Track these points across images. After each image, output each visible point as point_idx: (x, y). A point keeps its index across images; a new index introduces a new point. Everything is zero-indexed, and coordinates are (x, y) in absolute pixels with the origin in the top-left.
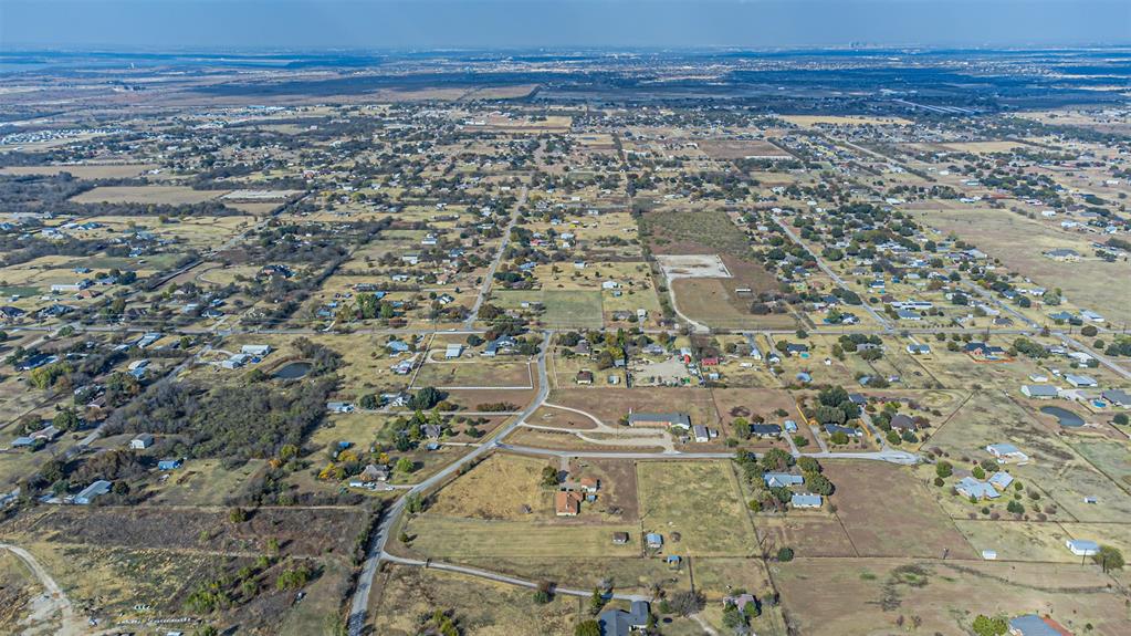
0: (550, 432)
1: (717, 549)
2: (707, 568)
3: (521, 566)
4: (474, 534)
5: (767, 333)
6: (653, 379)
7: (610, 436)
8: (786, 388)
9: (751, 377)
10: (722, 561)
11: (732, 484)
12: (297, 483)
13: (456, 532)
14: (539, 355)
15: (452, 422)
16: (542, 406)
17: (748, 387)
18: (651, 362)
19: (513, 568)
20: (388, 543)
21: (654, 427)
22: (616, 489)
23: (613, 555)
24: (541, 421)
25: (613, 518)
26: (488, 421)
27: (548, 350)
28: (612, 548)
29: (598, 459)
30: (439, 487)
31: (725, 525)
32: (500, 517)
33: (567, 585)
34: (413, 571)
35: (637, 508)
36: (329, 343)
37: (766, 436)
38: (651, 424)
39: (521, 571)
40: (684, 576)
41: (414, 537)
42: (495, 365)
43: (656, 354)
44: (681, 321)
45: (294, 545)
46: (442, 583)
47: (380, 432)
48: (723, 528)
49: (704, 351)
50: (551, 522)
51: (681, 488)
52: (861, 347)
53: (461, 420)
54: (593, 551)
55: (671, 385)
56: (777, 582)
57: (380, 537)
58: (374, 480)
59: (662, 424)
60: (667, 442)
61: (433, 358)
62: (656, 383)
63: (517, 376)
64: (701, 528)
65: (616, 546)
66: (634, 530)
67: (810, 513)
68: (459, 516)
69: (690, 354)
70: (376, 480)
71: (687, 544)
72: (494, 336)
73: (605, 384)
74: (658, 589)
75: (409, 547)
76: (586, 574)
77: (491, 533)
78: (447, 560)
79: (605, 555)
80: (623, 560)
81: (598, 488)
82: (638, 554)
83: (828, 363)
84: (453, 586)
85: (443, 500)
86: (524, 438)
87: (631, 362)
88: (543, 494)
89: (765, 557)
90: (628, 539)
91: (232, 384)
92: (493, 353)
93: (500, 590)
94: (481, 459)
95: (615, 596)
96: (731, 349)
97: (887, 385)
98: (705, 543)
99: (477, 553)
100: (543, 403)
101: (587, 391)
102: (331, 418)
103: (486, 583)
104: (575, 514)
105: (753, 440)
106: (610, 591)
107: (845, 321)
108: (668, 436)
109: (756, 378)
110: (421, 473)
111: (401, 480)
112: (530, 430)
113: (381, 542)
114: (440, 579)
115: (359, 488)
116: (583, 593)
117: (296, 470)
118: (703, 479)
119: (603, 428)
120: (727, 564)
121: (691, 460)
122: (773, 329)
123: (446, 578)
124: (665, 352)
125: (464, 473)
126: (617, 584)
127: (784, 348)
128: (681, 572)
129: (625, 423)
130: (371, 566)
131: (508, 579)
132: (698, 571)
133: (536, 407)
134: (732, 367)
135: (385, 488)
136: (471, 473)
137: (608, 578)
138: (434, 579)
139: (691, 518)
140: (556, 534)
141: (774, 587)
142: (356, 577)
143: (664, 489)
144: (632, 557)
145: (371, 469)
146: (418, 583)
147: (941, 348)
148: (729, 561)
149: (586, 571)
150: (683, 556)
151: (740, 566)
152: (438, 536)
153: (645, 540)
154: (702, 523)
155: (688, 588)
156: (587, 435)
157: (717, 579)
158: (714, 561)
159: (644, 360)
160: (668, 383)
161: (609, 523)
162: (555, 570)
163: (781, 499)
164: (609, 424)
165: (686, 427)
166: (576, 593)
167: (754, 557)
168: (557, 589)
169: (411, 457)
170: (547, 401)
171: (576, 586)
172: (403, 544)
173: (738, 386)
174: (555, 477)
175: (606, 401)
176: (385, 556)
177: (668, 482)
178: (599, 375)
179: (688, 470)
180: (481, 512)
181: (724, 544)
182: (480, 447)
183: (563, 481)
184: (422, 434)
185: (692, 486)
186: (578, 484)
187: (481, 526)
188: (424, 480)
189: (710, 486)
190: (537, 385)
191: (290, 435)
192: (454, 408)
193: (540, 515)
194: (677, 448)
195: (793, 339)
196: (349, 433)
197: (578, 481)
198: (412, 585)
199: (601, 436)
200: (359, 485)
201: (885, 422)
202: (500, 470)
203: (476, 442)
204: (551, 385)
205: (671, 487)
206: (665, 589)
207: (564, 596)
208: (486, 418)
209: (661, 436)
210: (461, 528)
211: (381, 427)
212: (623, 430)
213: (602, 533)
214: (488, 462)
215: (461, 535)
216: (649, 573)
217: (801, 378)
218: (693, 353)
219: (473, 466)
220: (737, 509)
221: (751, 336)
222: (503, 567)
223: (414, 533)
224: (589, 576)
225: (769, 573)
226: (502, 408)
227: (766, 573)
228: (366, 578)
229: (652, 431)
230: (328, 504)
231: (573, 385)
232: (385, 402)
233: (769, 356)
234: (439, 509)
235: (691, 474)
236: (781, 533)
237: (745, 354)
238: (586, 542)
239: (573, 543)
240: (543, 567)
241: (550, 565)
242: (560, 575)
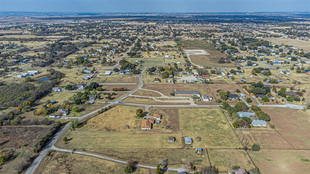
0: (141, 98)
1: (220, 145)
2: (216, 154)
3: (121, 153)
4: (100, 137)
5: (226, 68)
6: (184, 81)
7: (167, 99)
8: (237, 84)
9: (223, 81)
10: (224, 150)
11: (222, 116)
12: (25, 116)
13: (92, 137)
14: (140, 74)
15: (102, 95)
16: (140, 89)
17: (222, 83)
18: (183, 76)
19: (117, 154)
20: (57, 142)
21: (185, 96)
22: (169, 118)
23: (168, 147)
24: (139, 94)
25: (168, 131)
26: (117, 94)
27: (144, 73)
28: (168, 144)
29: (162, 107)
30: (89, 118)
31: (222, 133)
32: (115, 130)
33: (144, 163)
34: (65, 155)
35: (179, 127)
36: (62, 71)
37: (233, 99)
38: (184, 95)
39: (120, 156)
40: (205, 158)
41: (72, 139)
42: (123, 77)
43: (185, 74)
44: (193, 65)
45: (9, 143)
46: (78, 161)
47: (71, 98)
48: (221, 135)
49: (202, 73)
50: (139, 132)
51: (199, 118)
52: (262, 71)
53: (105, 94)
54: (158, 146)
55: (191, 83)
56: (256, 162)
57: (54, 139)
59: (189, 95)
60: (191, 101)
61: (100, 75)
62: (185, 82)
63: (131, 80)
64: (211, 135)
65: (170, 143)
66: (178, 136)
67: (263, 129)
68: (95, 130)
69: (198, 74)
70: (62, 115)
71: (205, 142)
72: (123, 69)
73: (165, 82)
74: (192, 165)
75: (67, 144)
76: (154, 157)
77: (109, 137)
78: (84, 150)
79: (164, 147)
80: (173, 150)
81: (161, 119)
82: (181, 147)
83: (252, 76)
84: (83, 163)
85: (89, 123)
86: (131, 100)
87: (175, 76)
88: (136, 121)
89: (246, 149)
90: (175, 140)
91: (18, 82)
92: (123, 74)
93: (108, 165)
94: (110, 107)
95: (169, 169)
96: (213, 72)
97: (277, 83)
98: (214, 142)
99: (100, 146)
100: (140, 88)
101: (158, 85)
102: (52, 93)
103: (101, 162)
104: (150, 129)
105: (228, 101)
106: (166, 166)
107: (253, 65)
108: (191, 99)
109: (225, 81)
110: (83, 112)
111: (73, 115)
112: (133, 97)
113: (54, 141)
114: (77, 159)
115: (53, 118)
116: (152, 167)
117: (27, 111)
118: (209, 114)
119: (163, 96)
120: (226, 152)
121: (202, 108)
122: (228, 67)
123: (81, 159)
124: (188, 73)
125: (102, 112)
126: (170, 163)
127: (233, 72)
128: (203, 156)
129: (173, 95)
130: (44, 152)
131: (113, 160)
132: (212, 156)
133: (137, 90)
134: (214, 78)
135: (65, 118)
136: (106, 112)
137: (165, 159)
138: (75, 160)
139: (205, 131)
140: (140, 138)
141: (254, 165)
142: (32, 159)
143: (191, 118)
144: (177, 149)
145: (60, 111)
146: (65, 162)
147: (294, 72)
148: (227, 150)
149: (154, 155)
150: (203, 148)
151: (233, 153)
152: (83, 139)
153: (184, 141)
154: (211, 133)
155: (209, 165)
156: (157, 99)
157: (223, 160)
158: (220, 151)
159: (180, 75)
161: (166, 133)
162: (138, 155)
163: (247, 122)
164: (167, 95)
165: (199, 96)
166: (148, 167)
167: (240, 148)
168: (138, 165)
169: (81, 107)
170: (141, 88)
171: (148, 163)
172: (64, 142)
173: (218, 83)
174: (142, 114)
175: (165, 88)
176: (53, 148)
177: (193, 116)
178: (162, 80)
179: (201, 111)
180: (106, 128)
181: (223, 142)
182: (111, 103)
183: (146, 116)
184: (88, 98)
185: (204, 117)
186: (152, 117)
187: (105, 135)
188: (83, 115)
189: (212, 117)
190: (139, 83)
192: (104, 90)
193: (133, 129)
194: (195, 103)
195: (236, 69)
196: (57, 98)
197: (152, 115)
198: (62, 163)
199: (163, 99)
200: (53, 117)
201: (282, 94)
202: (118, 112)
203: (110, 102)
204: (144, 83)
205: (195, 118)
206: (195, 165)
207: (141, 169)
208: (116, 93)
209: (188, 99)
210: (95, 135)
211: (71, 96)
212: (172, 97)
213: (162, 137)
214: (114, 108)
215: (94, 138)
216: (187, 157)
217: (242, 81)
219: (106, 110)
220: (226, 127)
221: (220, 69)
222: (111, 153)
223: (71, 137)
224: (155, 158)
225: (250, 157)
226: (123, 90)
227: (248, 157)
228: (38, 160)
229: (185, 98)
230: (35, 124)
231: (153, 83)
232: (76, 88)
233: (228, 74)
234: (87, 127)
235: (203, 113)
236: (250, 137)
237: (219, 73)
238: (155, 141)
239: (148, 142)
240: (132, 154)
241: (136, 153)
242: (140, 157)
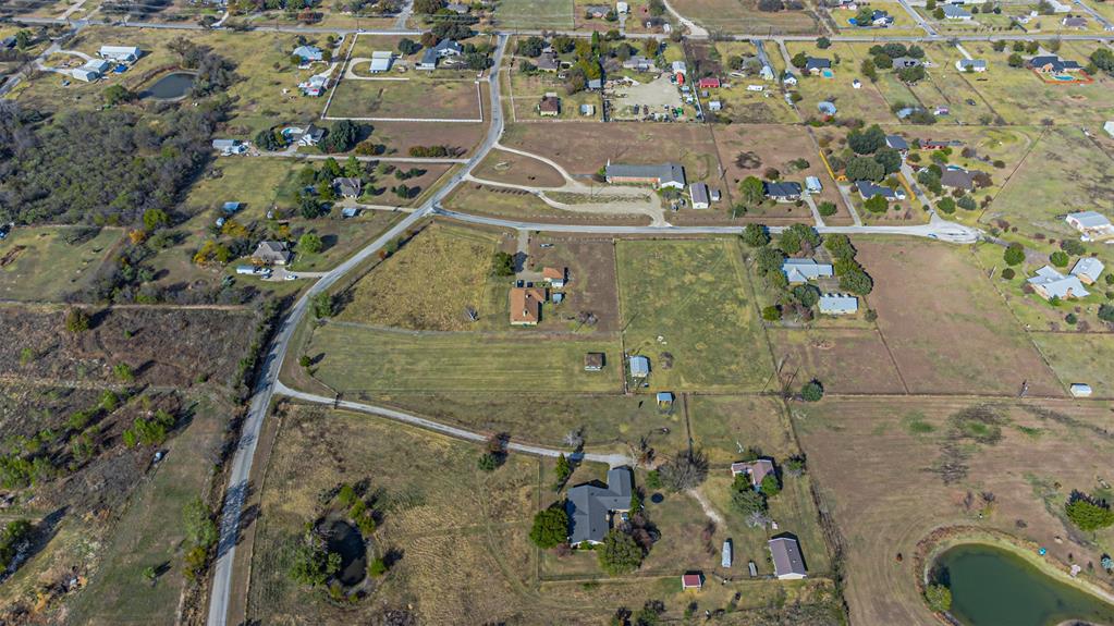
0: (504, 190)
1: (721, 380)
2: (708, 413)
3: (463, 406)
4: (402, 352)
5: (780, 40)
6: (636, 110)
7: (581, 198)
8: (805, 124)
9: (760, 107)
10: (728, 399)
11: (740, 277)
12: (167, 267)
13: (379, 349)
14: (492, 69)
15: (376, 173)
16: (494, 150)
17: (758, 122)
18: (635, 83)
19: (452, 408)
20: (285, 367)
21: (639, 185)
22: (590, 282)
23: (586, 389)
24: (493, 175)
25: (586, 331)
26: (423, 172)
27: (503, 63)
28: (583, 378)
29: (566, 235)
30: (356, 276)
31: (731, 340)
32: (436, 326)
33: (525, 440)
34: (315, 414)
35: (616, 315)
36: (220, 45)
37: (783, 200)
38: (635, 180)
39: (462, 415)
40: (679, 422)
41: (321, 356)
42: (434, 85)
43: (641, 71)
44: (673, 21)
45: (156, 368)
46: (355, 433)
47: (282, 187)
48: (729, 345)
49: (703, 67)
50: (503, 335)
51: (673, 282)
52: (898, 62)
53: (389, 170)
54: (558, 382)
55: (660, 119)
56: (803, 436)
57: (274, 356)
58: (270, 265)
59: (648, 180)
60: (655, 209)
61: (355, 71)
62: (641, 116)
63: (463, 102)
64: (700, 346)
65: (589, 374)
66: (613, 348)
67: (842, 322)
68: (380, 326)
69: (684, 72)
70: (273, 264)
71: (683, 372)
72: (433, 41)
73: (575, 118)
74: (644, 447)
75: (312, 373)
76: (549, 420)
77: (423, 351)
78: (364, 398)
79: (575, 388)
80: (598, 396)
81: (565, 281)
82: (617, 387)
83: (857, 86)
84: (370, 440)
85: (360, 299)
86: (471, 199)
87: (609, 82)
88: (493, 290)
89: (786, 394)
90: (604, 363)
92: (431, 66)
93: (435, 446)
94: (413, 233)
95: (588, 457)
96: (736, 64)
97: (932, 121)
98: (705, 371)
99: (405, 384)
100: (496, 145)
101: (553, 126)
102: (216, 164)
103: (415, 434)
104: (535, 323)
105: (766, 205)
106: (580, 448)
107: (876, 22)
108: (656, 199)
109: (767, 108)
110: (333, 253)
111: (307, 264)
112: (479, 187)
113: (275, 367)
114: (353, 427)
115: (249, 276)
116: (545, 452)
117: (165, 247)
118: (701, 268)
119: (574, 186)
120: (734, 405)
121: (687, 237)
122: (789, 33)
123: (360, 425)
124: (653, 69)
125: (390, 254)
126: (590, 438)
127: (802, 62)
128: (675, 418)
129: (601, 179)
130: (259, 404)
131: (445, 428)
132: (696, 418)
133: (487, 151)
134: (738, 91)
135: (283, 275)
136: (402, 253)
137: (578, 428)
138: (345, 427)
139: (687, 330)
140: (510, 355)
141: (798, 444)
142: (237, 424)
143: (651, 283)
144: (610, 393)
145: (265, 249)
146: (322, 435)
147: (999, 63)
148: (737, 399)
149: (548, 415)
150: (677, 391)
151: (752, 407)
152: (353, 356)
153: (627, 366)
154: (701, 338)
155: (686, 446)
156: (548, 195)
157: (722, 428)
158: (718, 400)
159: (626, 79)
160: (657, 116)
161: (580, 338)
162: (507, 414)
163: (803, 300)
164: (580, 179)
165: (680, 186)
166: (535, 450)
167: (772, 393)
168: (511, 446)
169: (321, 226)
170: (501, 142)
171: (536, 441)
172: (305, 368)
173: (745, 120)
174: (510, 264)
175: (577, 142)
176: (280, 388)
177: (656, 273)
178: (569, 102)
179: (682, 251)
180: (411, 317)
181: (730, 371)
182: (413, 214)
183: (521, 270)
184: (336, 192)
185: (688, 278)
186: (538, 274)
187: (408, 340)
188: (337, 265)
189: (710, 278)
190: (489, 116)
191: (158, 193)
192: (379, 150)
193: (489, 324)
194: (668, 218)
195: (814, 52)
196: (239, 188)
197: (540, 270)
198: (314, 438)
199: (569, 198)
200: (250, 272)
201: (932, 180)
202: (438, 251)
203: (407, 206)
204: (507, 116)
205: (661, 281)
206: (654, 447)
207: (518, 456)
208: (420, 168)
209: (648, 199)
210: (385, 343)
211: (282, 179)
212: (598, 189)
213: (570, 352)
214: (422, 238)
215: (385, 353)
216: (632, 419)
217: (824, 109)
218: (689, 71)
219: (401, 244)
220: (746, 315)
221: (760, 44)
222: (437, 407)
223: (321, 350)
224: (553, 423)
225: (792, 421)
226: (443, 152)
227: (787, 421)
228: (252, 426)
229: (636, 191)
230: (206, 303)
231: (534, 118)
232: (289, 140)
233: (784, 75)
234: (356, 312)
235: (686, 258)
236: (804, 353)
237: (754, 72)
238: (550, 368)
239: (531, 368)
240: (491, 408)
241: (501, 405)
242: (514, 420)
